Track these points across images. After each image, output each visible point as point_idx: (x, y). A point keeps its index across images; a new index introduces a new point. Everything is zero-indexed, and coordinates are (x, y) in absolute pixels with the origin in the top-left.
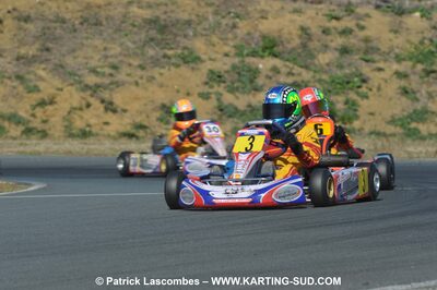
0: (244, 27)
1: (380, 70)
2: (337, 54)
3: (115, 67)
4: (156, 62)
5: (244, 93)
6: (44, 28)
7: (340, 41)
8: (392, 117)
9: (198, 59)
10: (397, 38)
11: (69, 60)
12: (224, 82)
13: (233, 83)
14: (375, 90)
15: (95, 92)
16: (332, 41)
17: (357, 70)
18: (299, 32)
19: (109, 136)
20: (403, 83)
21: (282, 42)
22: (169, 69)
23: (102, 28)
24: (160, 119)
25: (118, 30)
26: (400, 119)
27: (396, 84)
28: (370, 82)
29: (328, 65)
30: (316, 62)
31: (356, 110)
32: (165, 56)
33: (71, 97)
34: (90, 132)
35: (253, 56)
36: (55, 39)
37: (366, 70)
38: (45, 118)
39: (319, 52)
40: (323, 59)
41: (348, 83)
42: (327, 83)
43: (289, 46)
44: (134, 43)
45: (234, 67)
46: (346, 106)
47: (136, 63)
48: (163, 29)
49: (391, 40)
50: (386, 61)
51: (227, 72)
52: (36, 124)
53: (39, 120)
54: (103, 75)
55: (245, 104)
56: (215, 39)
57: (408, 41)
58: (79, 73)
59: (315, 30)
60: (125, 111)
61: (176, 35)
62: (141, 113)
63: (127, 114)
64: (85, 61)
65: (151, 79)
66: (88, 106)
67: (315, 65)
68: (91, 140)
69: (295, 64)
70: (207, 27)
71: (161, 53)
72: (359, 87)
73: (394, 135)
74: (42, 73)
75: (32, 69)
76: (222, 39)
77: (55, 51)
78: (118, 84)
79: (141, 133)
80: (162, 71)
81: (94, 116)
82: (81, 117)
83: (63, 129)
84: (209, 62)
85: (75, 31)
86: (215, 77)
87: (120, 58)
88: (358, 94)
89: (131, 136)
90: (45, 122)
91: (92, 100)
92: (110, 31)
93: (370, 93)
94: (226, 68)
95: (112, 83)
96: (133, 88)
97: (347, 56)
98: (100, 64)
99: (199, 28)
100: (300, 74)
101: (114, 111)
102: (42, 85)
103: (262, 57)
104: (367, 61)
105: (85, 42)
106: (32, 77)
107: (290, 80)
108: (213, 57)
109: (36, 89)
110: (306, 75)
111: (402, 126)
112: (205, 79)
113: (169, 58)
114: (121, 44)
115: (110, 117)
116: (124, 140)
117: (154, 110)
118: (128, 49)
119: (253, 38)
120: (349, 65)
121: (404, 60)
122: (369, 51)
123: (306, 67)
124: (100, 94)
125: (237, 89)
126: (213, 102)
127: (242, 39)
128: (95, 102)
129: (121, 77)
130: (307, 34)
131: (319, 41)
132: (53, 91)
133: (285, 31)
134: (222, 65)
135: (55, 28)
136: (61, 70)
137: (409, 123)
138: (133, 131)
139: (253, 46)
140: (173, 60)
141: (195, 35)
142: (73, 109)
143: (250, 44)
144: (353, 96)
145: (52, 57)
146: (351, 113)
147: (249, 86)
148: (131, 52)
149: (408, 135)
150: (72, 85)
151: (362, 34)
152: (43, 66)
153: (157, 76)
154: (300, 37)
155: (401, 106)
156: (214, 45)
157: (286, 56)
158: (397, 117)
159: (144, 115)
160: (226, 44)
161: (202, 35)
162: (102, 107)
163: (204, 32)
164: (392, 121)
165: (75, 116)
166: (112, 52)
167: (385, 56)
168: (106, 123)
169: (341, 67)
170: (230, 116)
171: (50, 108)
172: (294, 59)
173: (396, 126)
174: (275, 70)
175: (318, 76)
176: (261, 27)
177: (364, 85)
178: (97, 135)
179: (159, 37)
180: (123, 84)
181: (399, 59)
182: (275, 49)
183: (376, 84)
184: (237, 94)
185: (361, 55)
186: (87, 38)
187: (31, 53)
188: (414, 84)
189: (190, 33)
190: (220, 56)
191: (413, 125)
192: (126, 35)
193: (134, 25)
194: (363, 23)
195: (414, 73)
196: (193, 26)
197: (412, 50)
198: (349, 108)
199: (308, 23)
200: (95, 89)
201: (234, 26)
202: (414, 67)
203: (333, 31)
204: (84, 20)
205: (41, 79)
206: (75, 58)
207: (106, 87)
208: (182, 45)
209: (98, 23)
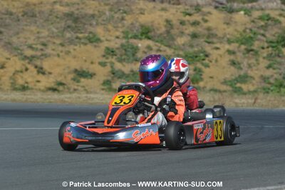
0: (129, 19)
1: (217, 48)
2: (189, 38)
3: (44, 45)
4: (71, 42)
5: (128, 62)
7: (191, 29)
8: (225, 79)
9: (99, 40)
10: (228, 28)
11: (15, 40)
12: (116, 55)
13: (121, 56)
14: (214, 61)
15: (31, 60)
16: (186, 29)
17: (202, 48)
18: (165, 23)
19: (40, 90)
20: (232, 57)
21: (154, 30)
22: (80, 47)
23: (37, 19)
24: (74, 79)
25: (47, 20)
26: (230, 81)
27: (228, 58)
28: (211, 57)
29: (183, 45)
30: (176, 43)
31: (201, 75)
32: (77, 38)
33: (15, 64)
34: (27, 87)
35: (135, 38)
36: (6, 26)
37: (208, 48)
39: (178, 36)
40: (180, 41)
41: (196, 57)
42: (182, 56)
43: (158, 32)
44: (57, 29)
45: (122, 45)
46: (194, 73)
47: (58, 42)
48: (76, 20)
49: (224, 29)
50: (221, 43)
51: (118, 49)
54: (37, 49)
55: (129, 69)
56: (110, 27)
57: (236, 30)
58: (21, 48)
59: (175, 22)
60: (50, 73)
61: (85, 24)
62: (61, 75)
63: (52, 76)
64: (25, 40)
65: (68, 53)
66: (27, 69)
67: (175, 45)
68: (28, 92)
69: (162, 44)
70: (105, 19)
71: (75, 35)
72: (204, 60)
73: (225, 91)
76: (115, 27)
77: (5, 34)
78: (46, 56)
79: (61, 88)
80: (76, 47)
81: (30, 77)
82: (22, 77)
83: (10, 85)
84: (106, 42)
85: (19, 20)
86: (110, 52)
87: (49, 39)
88: (203, 64)
89: (54, 90)
91: (29, 66)
92: (42, 21)
93: (210, 64)
94: (117, 46)
95: (42, 55)
96: (56, 58)
97: (197, 39)
98: (35, 43)
99: (100, 20)
100: (165, 51)
101: (44, 73)
103: (141, 39)
104: (209, 43)
105: (25, 28)
108: (109, 38)
110: (169, 52)
111: (231, 85)
112: (103, 53)
113: (80, 39)
114: (49, 30)
115: (40, 77)
116: (50, 92)
117: (69, 73)
118: (53, 33)
119: (135, 27)
120: (197, 45)
121: (233, 42)
122: (211, 36)
123: (169, 46)
124: (34, 62)
125: (124, 59)
126: (108, 68)
127: (128, 27)
128: (31, 68)
129: (49, 51)
130: (170, 24)
131: (178, 29)
132: (4, 60)
133: (156, 22)
134: (115, 44)
135: (6, 19)
136: (9, 46)
137: (235, 84)
138: (56, 87)
139: (135, 31)
140: (83, 41)
141: (97, 24)
142: (16, 72)
143: (133, 31)
144: (199, 65)
145: (4, 38)
146: (198, 77)
147: (132, 58)
148: (55, 35)
149: (235, 92)
150: (16, 56)
151: (206, 25)
153: (72, 51)
154: (165, 26)
155: (231, 73)
156: (109, 31)
157: (156, 39)
158: (227, 80)
159: (63, 77)
160: (117, 30)
161: (102, 24)
162: (35, 71)
163: (103, 22)
164: (225, 82)
165: (18, 76)
166: (43, 35)
167: (221, 40)
168: (38, 81)
169: (191, 46)
170: (119, 78)
171: (1, 71)
172: (162, 41)
173: (227, 85)
174: (149, 48)
175: (177, 52)
176: (140, 20)
177: (207, 58)
178: (32, 89)
179: (73, 25)
180: (50, 56)
181: (229, 42)
182: (150, 34)
183: (215, 58)
184: (124, 63)
185: (205, 39)
186: (26, 25)
188: (239, 57)
189: (94, 23)
190: (113, 38)
191: (238, 85)
192: (52, 24)
193: (57, 17)
194: (206, 18)
195: (239, 51)
196: (96, 18)
197: (239, 36)
198: (197, 74)
199: (171, 17)
200: (31, 59)
201: (123, 19)
202: (239, 47)
203: (187, 23)
204: (25, 13)
206: (18, 38)
207: (38, 58)
208: (88, 31)
209: (34, 16)
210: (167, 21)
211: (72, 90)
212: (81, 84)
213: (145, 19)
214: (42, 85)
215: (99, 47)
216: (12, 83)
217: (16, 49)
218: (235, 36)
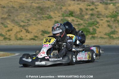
0: (64, 9)
1: (102, 20)
2: (90, 16)
3: (28, 20)
4: (40, 19)
6: (9, 10)
7: (91, 12)
8: (106, 33)
9: (51, 18)
10: (106, 11)
11: (16, 18)
14: (101, 26)
16: (88, 12)
17: (96, 20)
18: (79, 10)
19: (27, 39)
20: (108, 23)
21: (74, 12)
22: (44, 21)
23: (25, 9)
24: (41, 35)
25: (29, 10)
26: (108, 34)
27: (107, 24)
29: (88, 19)
30: (84, 18)
31: (96, 31)
32: (42, 17)
33: (17, 29)
34: (22, 38)
35: (67, 17)
36: (12, 13)
37: (98, 20)
38: (9, 35)
39: (85, 15)
40: (86, 17)
41: (93, 24)
42: (88, 24)
43: (77, 14)
44: (34, 13)
45: (62, 20)
46: (93, 30)
47: (34, 19)
48: (42, 9)
49: (105, 12)
50: (103, 17)
51: (60, 21)
53: (8, 35)
54: (25, 22)
56: (56, 12)
57: (110, 12)
59: (84, 9)
60: (31, 32)
61: (45, 11)
62: (36, 33)
63: (32, 33)
64: (20, 19)
65: (39, 23)
66: (21, 31)
70: (54, 8)
72: (96, 24)
73: (106, 38)
74: (8, 22)
75: (6, 21)
77: (12, 16)
78: (29, 25)
79: (36, 38)
80: (42, 21)
81: (23, 34)
82: (20, 34)
87: (30, 18)
88: (96, 27)
90: (10, 36)
91: (22, 29)
92: (27, 10)
93: (99, 27)
94: (60, 20)
95: (28, 25)
96: (34, 26)
97: (93, 16)
98: (24, 19)
99: (52, 9)
100: (80, 21)
101: (29, 32)
102: (9, 26)
103: (69, 17)
104: (98, 17)
106: (6, 23)
107: (77, 23)
108: (56, 17)
109: (7, 27)
110: (82, 22)
112: (53, 23)
114: (30, 14)
115: (27, 34)
116: (32, 41)
117: (40, 32)
118: (32, 15)
119: (67, 12)
120: (94, 19)
121: (109, 17)
122: (99, 15)
123: (82, 19)
124: (25, 28)
127: (64, 12)
128: (24, 30)
129: (30, 23)
131: (85, 12)
132: (11, 27)
133: (76, 9)
134: (58, 19)
135: (12, 10)
137: (110, 35)
138: (34, 38)
139: (67, 14)
140: (45, 18)
141: (51, 11)
142: (17, 32)
144: (95, 27)
145: (11, 18)
146: (94, 32)
149: (110, 38)
150: (16, 25)
151: (97, 10)
152: (9, 20)
153: (40, 23)
154: (80, 11)
155: (108, 30)
157: (76, 16)
160: (59, 13)
161: (52, 11)
163: (53, 10)
165: (18, 34)
166: (28, 16)
168: (27, 36)
169: (91, 19)
171: (11, 32)
172: (78, 17)
174: (73, 20)
175: (85, 22)
176: (69, 9)
177: (98, 24)
178: (24, 39)
179: (41, 12)
180: (31, 25)
181: (107, 17)
182: (73, 15)
183: (101, 24)
186: (21, 12)
187: (5, 17)
188: (111, 24)
189: (49, 10)
190: (58, 17)
191: (112, 35)
192: (31, 11)
194: (97, 7)
195: (111, 21)
196: (50, 8)
197: (111, 14)
198: (94, 31)
199: (82, 7)
200: (23, 26)
201: (61, 8)
202: (111, 19)
203: (89, 9)
204: (20, 7)
205: (8, 24)
206: (18, 18)
207: (26, 26)
208: (47, 14)
209: (23, 8)
210: (81, 9)
211: (41, 39)
212: (45, 37)
213: (71, 8)
214: (28, 37)
215: (52, 20)
216: (15, 37)
217: (17, 22)
218: (109, 14)
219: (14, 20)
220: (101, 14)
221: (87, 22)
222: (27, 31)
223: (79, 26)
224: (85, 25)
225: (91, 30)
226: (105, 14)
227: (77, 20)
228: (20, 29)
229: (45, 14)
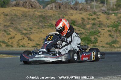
1: (104, 29)
2: (92, 25)
3: (31, 28)
4: (42, 27)
6: (11, 18)
7: (93, 22)
8: (107, 42)
9: (54, 26)
10: (108, 21)
11: (18, 26)
16: (90, 22)
17: (97, 29)
18: (81, 19)
19: (29, 47)
20: (110, 33)
21: (76, 22)
22: (46, 29)
23: (27, 18)
24: (43, 43)
25: (32, 18)
26: (109, 43)
27: (108, 33)
28: (101, 33)
29: (89, 28)
30: (86, 27)
31: (97, 40)
32: (45, 25)
33: (19, 36)
36: (15, 21)
37: (100, 29)
38: (12, 42)
39: (87, 24)
40: (88, 26)
41: (95, 33)
42: (89, 33)
43: (79, 23)
44: (36, 22)
47: (37, 27)
48: (44, 18)
49: (106, 21)
50: (105, 27)
52: (9, 44)
53: (10, 43)
54: (28, 30)
57: (111, 22)
58: (21, 30)
59: (86, 19)
60: (34, 40)
61: (47, 20)
63: (35, 41)
64: (23, 27)
65: (41, 32)
66: (24, 39)
69: (80, 28)
70: (56, 17)
71: (43, 25)
73: (107, 47)
74: (11, 30)
75: (8, 29)
77: (15, 24)
78: (32, 33)
79: (38, 46)
80: (44, 29)
81: (25, 42)
82: (22, 42)
83: (17, 45)
87: (33, 26)
88: (98, 36)
90: (12, 43)
91: (25, 37)
92: (30, 18)
93: (101, 36)
95: (30, 33)
96: (36, 34)
97: (95, 26)
98: (27, 27)
99: (54, 18)
100: (82, 31)
101: (31, 40)
102: (11, 33)
104: (100, 27)
106: (8, 31)
107: (79, 32)
109: (9, 34)
110: (83, 31)
111: (110, 45)
114: (33, 22)
115: (29, 42)
117: (42, 40)
118: (35, 23)
120: (95, 28)
121: (110, 27)
122: (101, 24)
123: (84, 29)
124: (27, 35)
128: (26, 38)
129: (33, 31)
131: (87, 21)
132: (14, 35)
133: (78, 19)
135: (15, 18)
136: (16, 29)
138: (36, 46)
140: (47, 27)
141: (53, 20)
142: (19, 40)
144: (96, 37)
145: (14, 25)
146: (96, 41)
148: (35, 24)
150: (19, 33)
151: (98, 20)
152: (11, 28)
153: (43, 31)
154: (81, 20)
155: (109, 40)
157: (78, 25)
159: (39, 42)
161: (55, 20)
164: (107, 44)
165: (20, 42)
168: (29, 44)
169: (93, 29)
171: (13, 39)
172: (80, 26)
174: (75, 29)
175: (87, 31)
176: (71, 18)
177: (99, 34)
178: (26, 47)
179: (43, 20)
180: (33, 33)
181: (108, 27)
182: (75, 24)
183: (103, 33)
185: (98, 25)
186: (23, 20)
187: (8, 24)
188: (113, 33)
189: (52, 19)
191: (113, 45)
192: (34, 20)
193: (36, 17)
194: (99, 17)
195: (113, 31)
196: (52, 17)
197: (112, 24)
198: (95, 40)
199: (84, 17)
200: (25, 34)
201: (63, 17)
202: (113, 29)
203: (90, 19)
204: (22, 15)
205: (11, 31)
206: (20, 26)
207: (29, 34)
208: (49, 22)
209: (26, 16)
210: (83, 19)
213: (73, 17)
215: (54, 29)
216: (18, 44)
217: (19, 30)
218: (111, 24)
219: (17, 28)
220: (103, 24)
221: (88, 31)
222: (30, 39)
223: (81, 35)
224: (87, 34)
225: (93, 39)
226: (107, 24)
227: (78, 29)
228: (22, 37)
229: (47, 23)
